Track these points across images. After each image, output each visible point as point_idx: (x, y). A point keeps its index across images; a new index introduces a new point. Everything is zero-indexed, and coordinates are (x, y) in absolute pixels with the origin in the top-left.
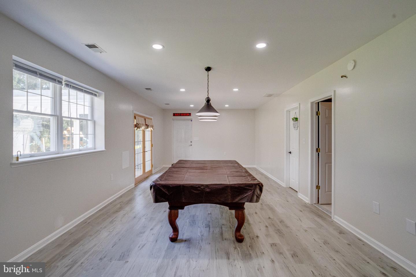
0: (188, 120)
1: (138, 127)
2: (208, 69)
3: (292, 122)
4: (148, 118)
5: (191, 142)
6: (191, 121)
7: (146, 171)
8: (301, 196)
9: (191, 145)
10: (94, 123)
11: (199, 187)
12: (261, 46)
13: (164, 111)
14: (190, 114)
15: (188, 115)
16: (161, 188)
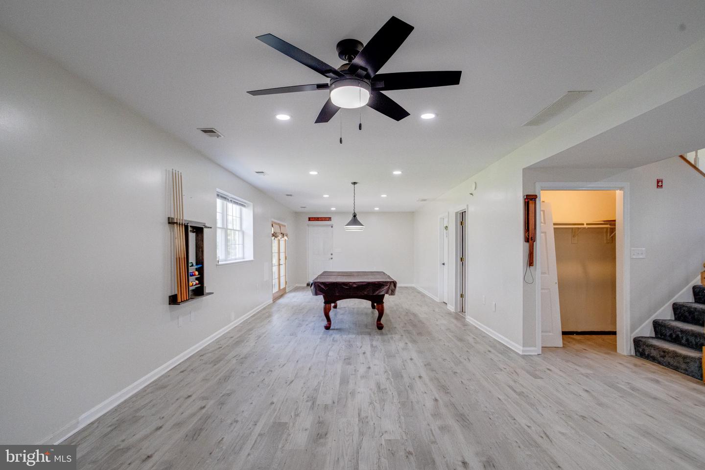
0: (328, 226)
1: (276, 237)
2: (355, 183)
4: (282, 225)
5: (332, 254)
6: (332, 227)
7: (281, 288)
8: (449, 307)
9: (332, 258)
10: (243, 233)
11: (348, 284)
12: (397, 173)
13: (297, 215)
14: (330, 218)
15: (328, 219)
16: (320, 285)
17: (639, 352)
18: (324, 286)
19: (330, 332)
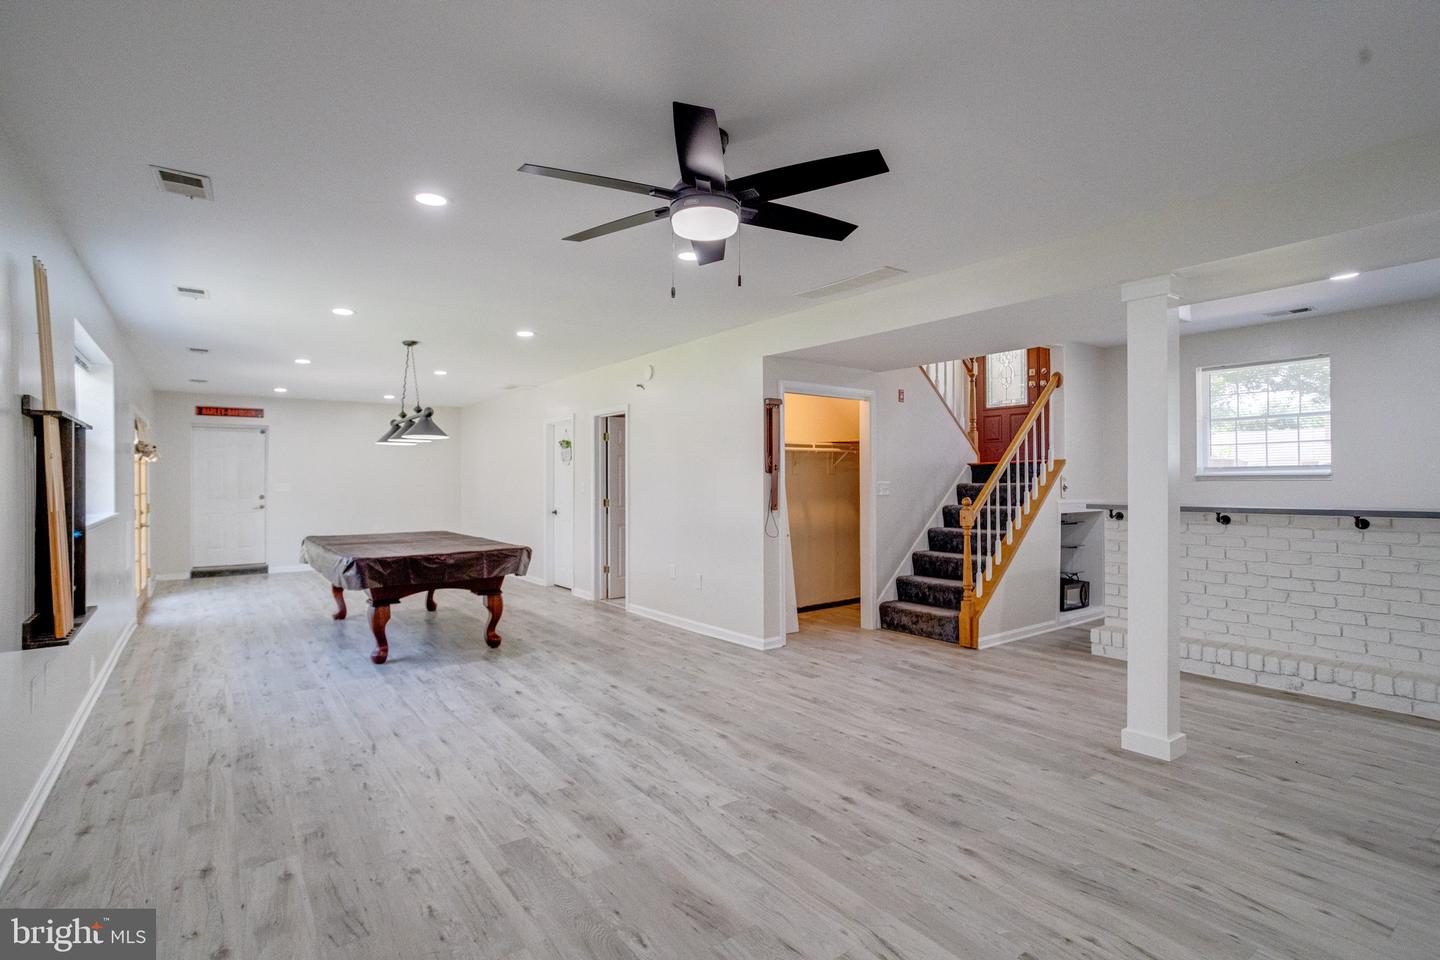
0: (251, 428)
2: (412, 343)
3: (558, 449)
5: (262, 497)
6: (260, 434)
8: (577, 592)
9: (262, 507)
11: (437, 559)
13: (160, 397)
14: (261, 411)
15: (254, 413)
16: (372, 564)
17: (887, 623)
18: (382, 566)
19: (392, 668)
